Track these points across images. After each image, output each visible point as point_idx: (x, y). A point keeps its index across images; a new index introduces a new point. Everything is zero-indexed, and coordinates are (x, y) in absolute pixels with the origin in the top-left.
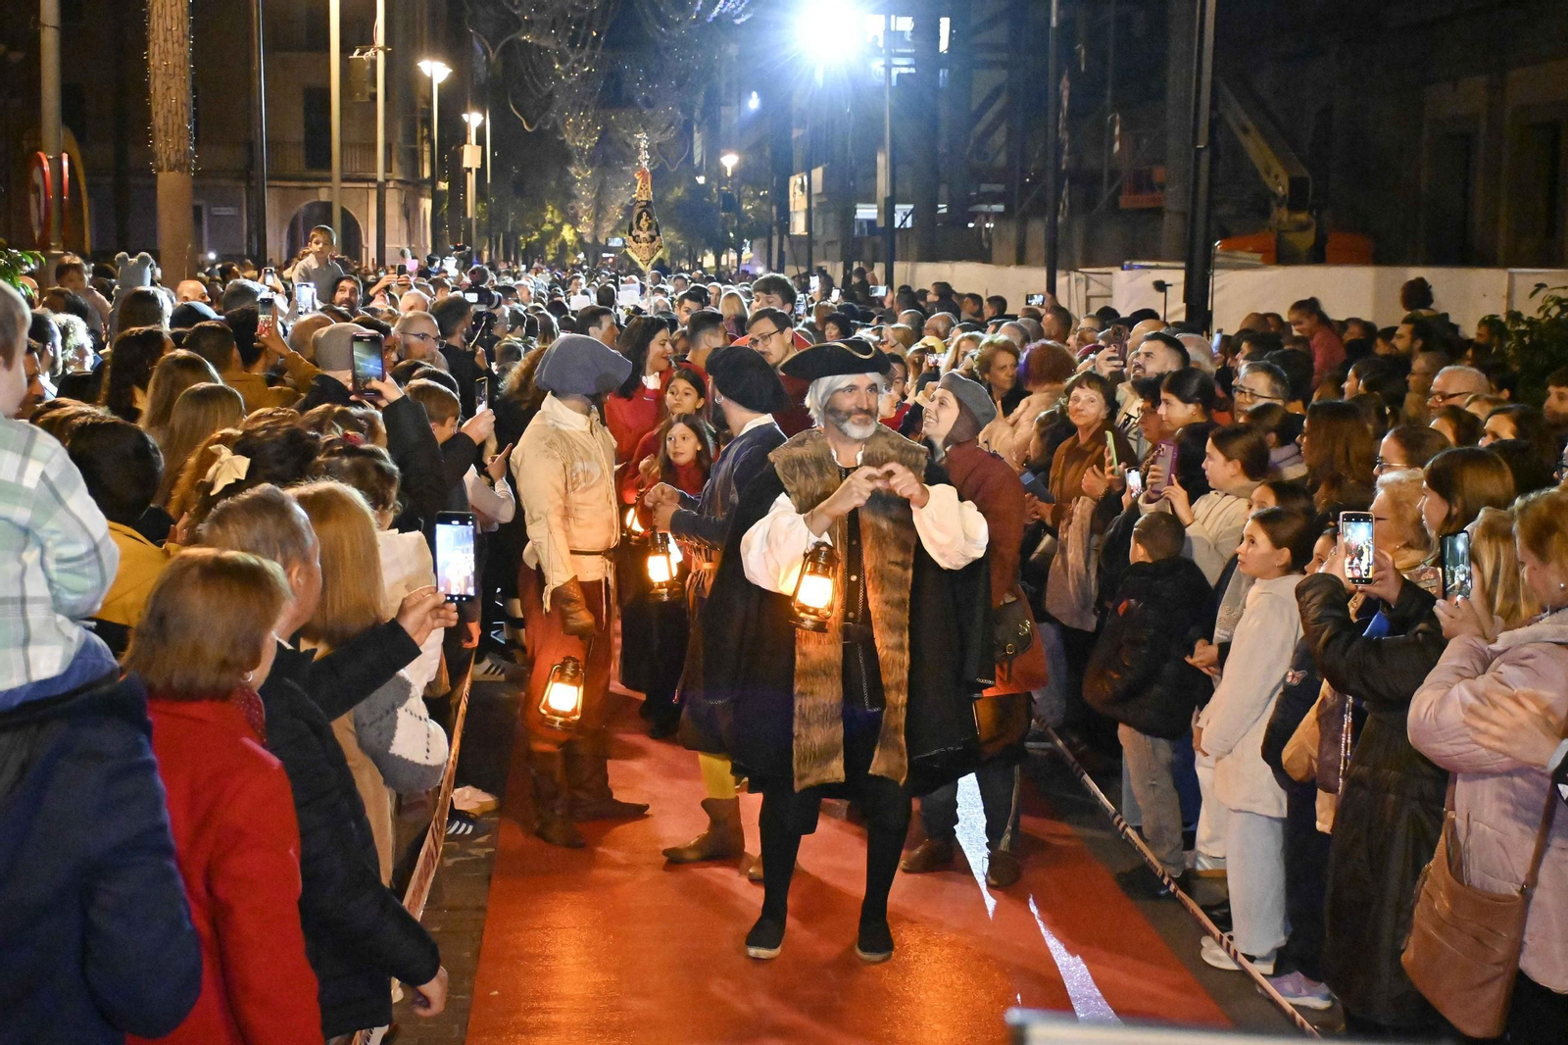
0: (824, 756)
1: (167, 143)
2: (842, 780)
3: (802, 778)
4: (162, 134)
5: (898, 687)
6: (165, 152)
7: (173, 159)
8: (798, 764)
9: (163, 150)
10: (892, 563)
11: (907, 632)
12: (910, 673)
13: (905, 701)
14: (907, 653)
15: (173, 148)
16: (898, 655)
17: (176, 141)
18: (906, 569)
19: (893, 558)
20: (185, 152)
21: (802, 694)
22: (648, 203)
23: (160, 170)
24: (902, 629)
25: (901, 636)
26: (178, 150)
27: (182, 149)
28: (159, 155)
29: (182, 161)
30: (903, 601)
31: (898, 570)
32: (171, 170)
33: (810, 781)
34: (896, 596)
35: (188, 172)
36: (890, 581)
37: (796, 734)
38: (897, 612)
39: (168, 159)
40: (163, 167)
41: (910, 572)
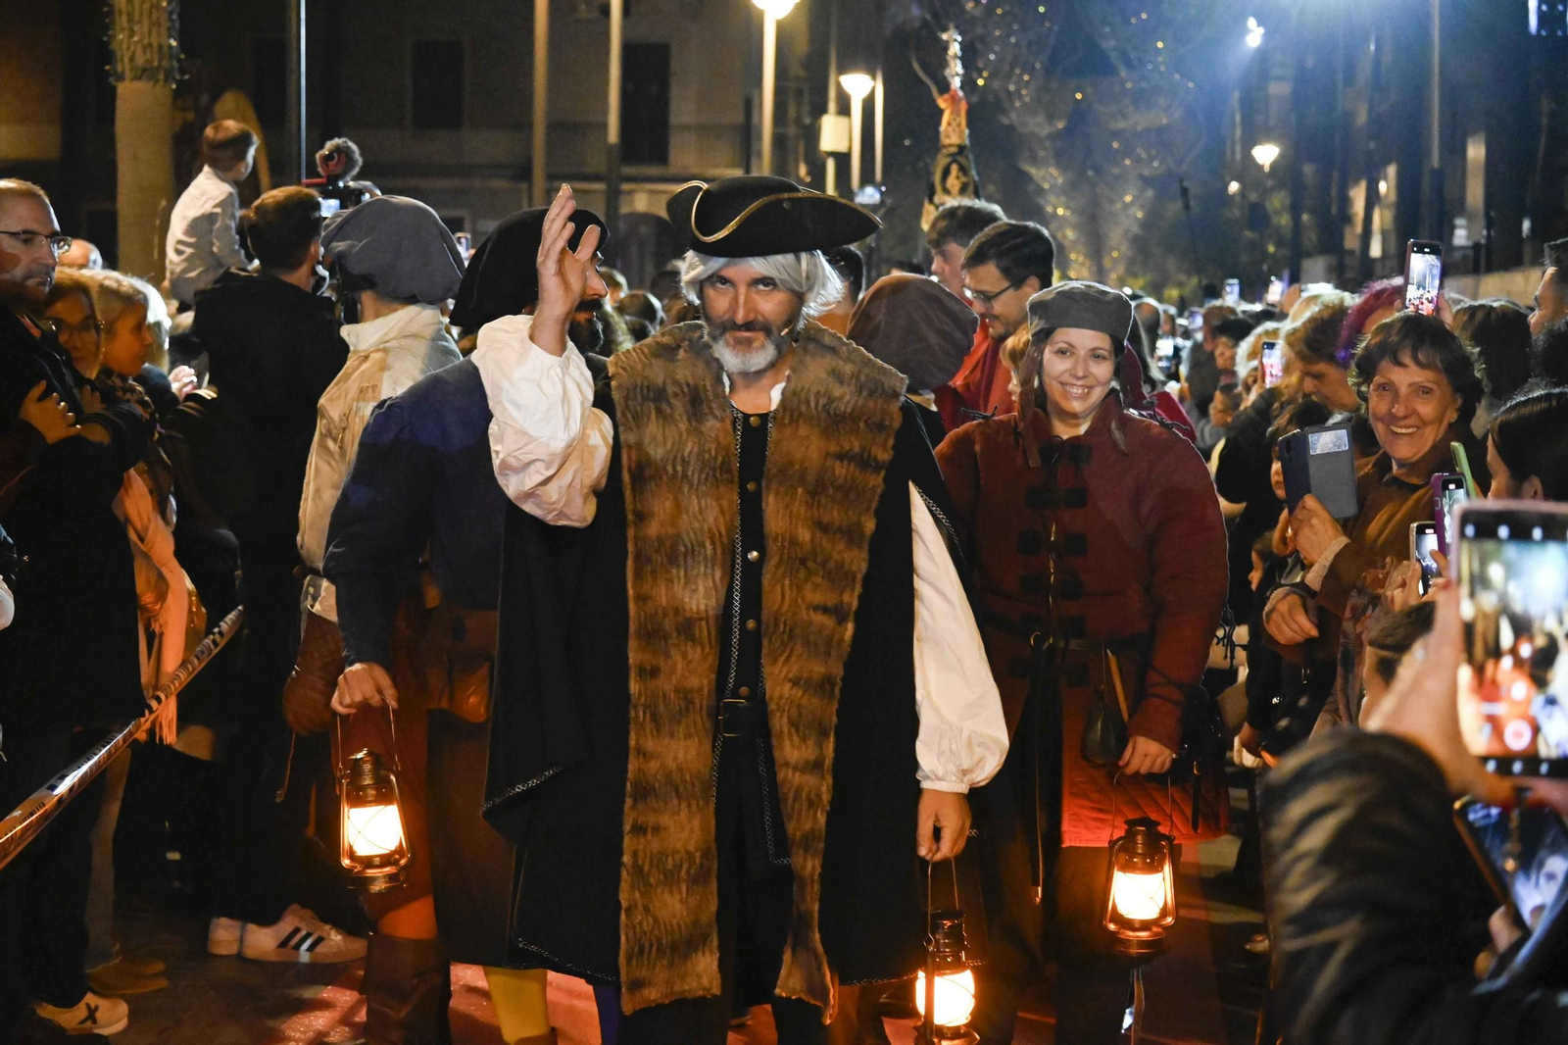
0: (684, 947)
1: (132, 33)
2: (716, 991)
3: (637, 985)
4: (124, 18)
5: (807, 841)
6: (128, 48)
7: (140, 60)
8: (629, 959)
9: (125, 46)
10: (816, 608)
11: (832, 739)
12: (831, 817)
13: (818, 870)
14: (829, 779)
15: (140, 41)
16: (809, 781)
17: (146, 29)
18: (842, 621)
19: (818, 598)
20: (160, 47)
21: (639, 830)
22: (961, 148)
23: (121, 78)
24: (823, 733)
25: (820, 745)
26: (150, 45)
27: (155, 45)
28: (119, 54)
29: (156, 64)
30: (828, 681)
31: (827, 621)
32: (138, 78)
33: (653, 995)
34: (818, 669)
35: (166, 81)
36: (807, 643)
37: (624, 904)
38: (815, 701)
39: (132, 59)
40: (123, 73)
41: (850, 628)
